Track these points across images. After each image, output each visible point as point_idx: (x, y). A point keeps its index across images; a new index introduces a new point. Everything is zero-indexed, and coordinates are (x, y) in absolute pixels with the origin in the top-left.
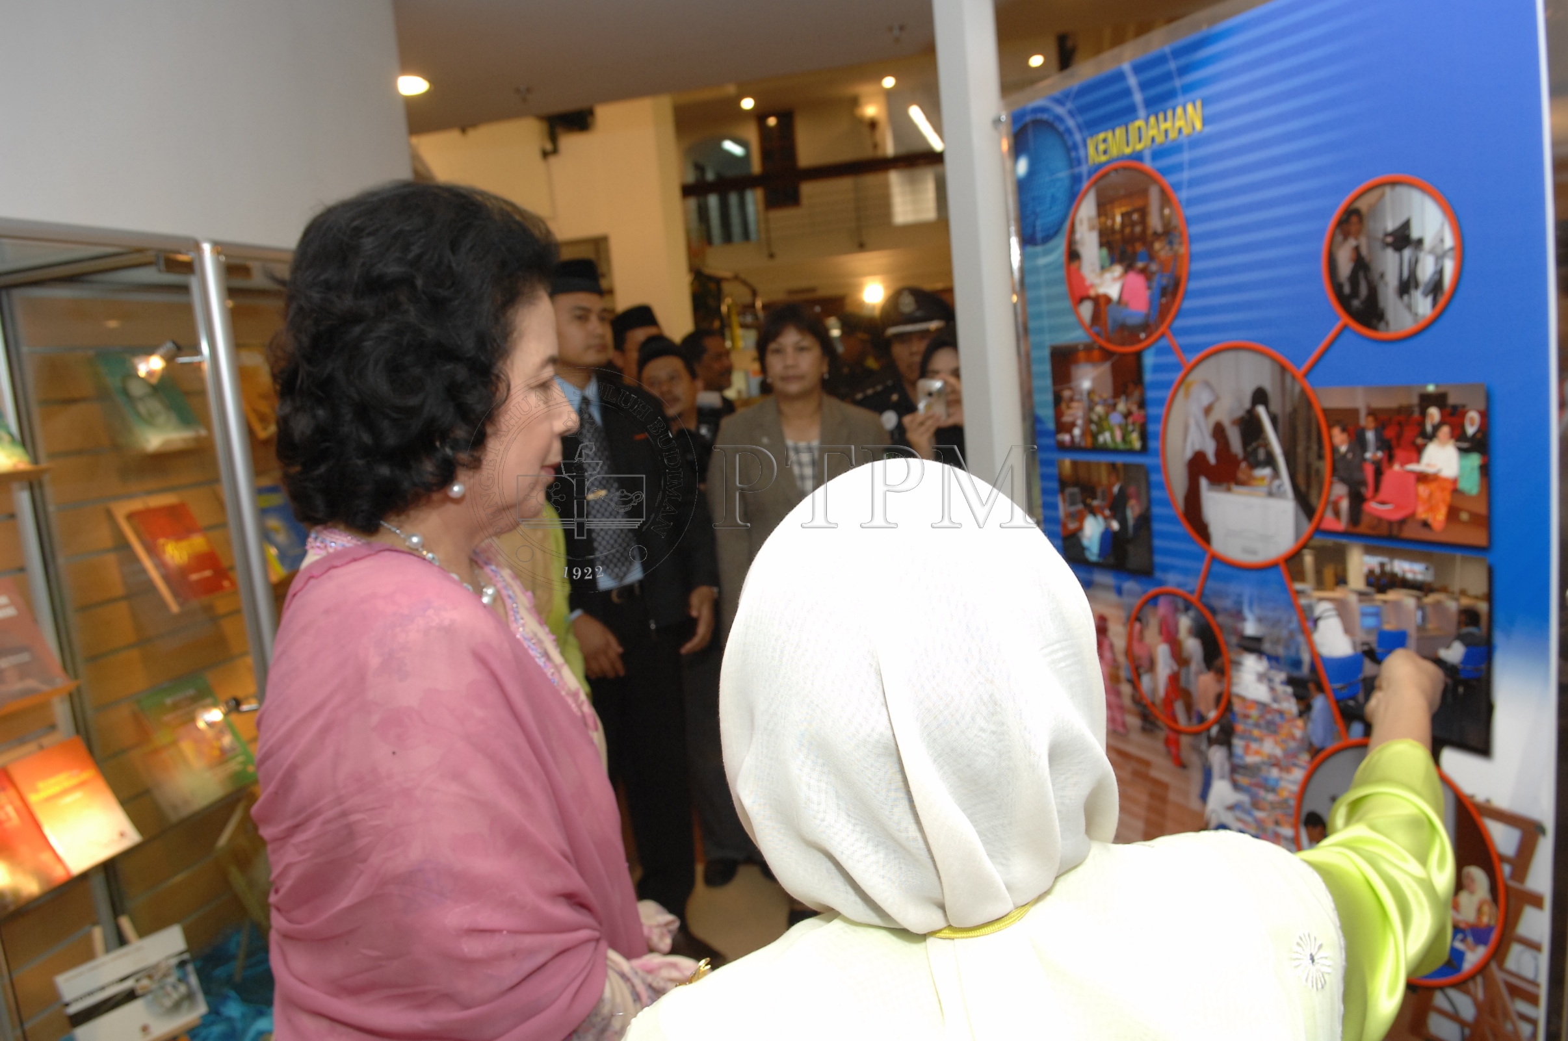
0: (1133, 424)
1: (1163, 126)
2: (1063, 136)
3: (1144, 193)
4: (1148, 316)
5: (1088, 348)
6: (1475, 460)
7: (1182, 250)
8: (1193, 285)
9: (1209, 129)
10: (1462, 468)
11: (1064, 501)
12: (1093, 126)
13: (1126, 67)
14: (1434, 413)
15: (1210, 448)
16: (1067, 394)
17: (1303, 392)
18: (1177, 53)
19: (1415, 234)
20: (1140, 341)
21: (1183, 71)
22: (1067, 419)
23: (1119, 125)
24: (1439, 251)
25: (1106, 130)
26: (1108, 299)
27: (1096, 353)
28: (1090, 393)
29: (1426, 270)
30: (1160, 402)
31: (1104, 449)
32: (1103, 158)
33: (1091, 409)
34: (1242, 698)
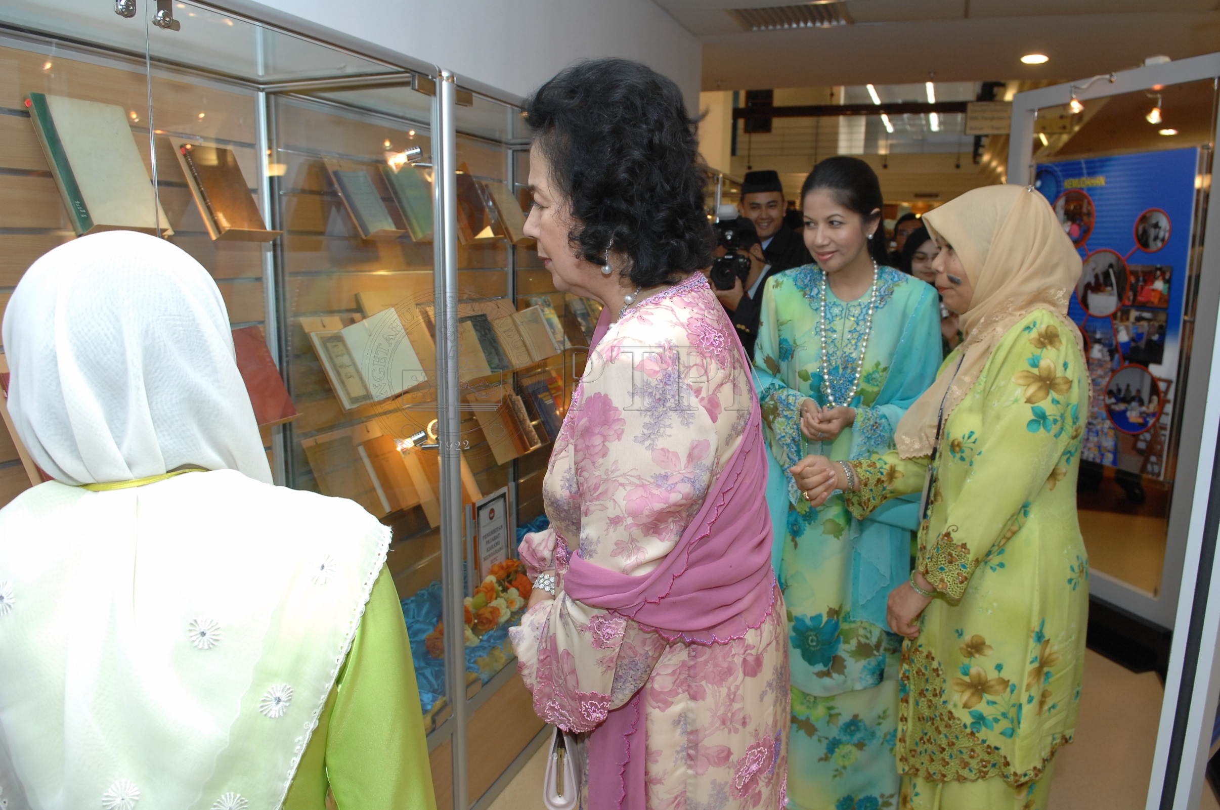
1: (1092, 181)
2: (1056, 177)
3: (1082, 200)
6: (1167, 286)
7: (1092, 220)
9: (1106, 185)
10: (1164, 287)
13: (1082, 161)
14: (1158, 273)
15: (1093, 281)
18: (1100, 161)
21: (1101, 166)
23: (1077, 178)
25: (1072, 178)
29: (1161, 235)
32: (1070, 187)
34: (1092, 358)
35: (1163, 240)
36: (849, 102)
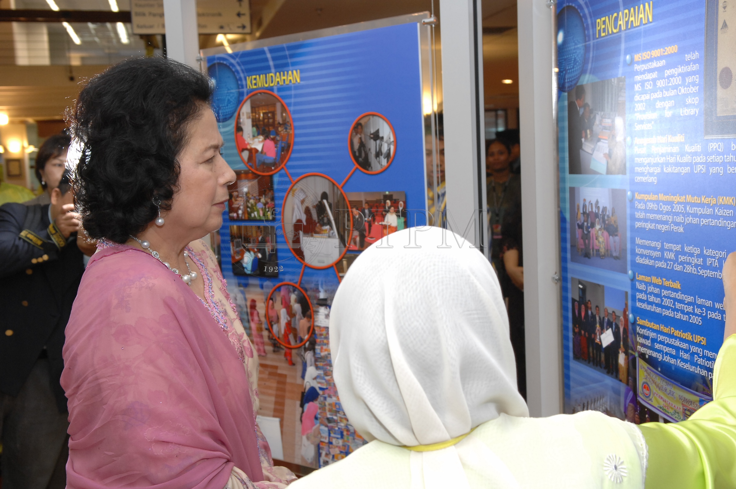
0: (269, 208)
1: (283, 78)
2: (234, 73)
3: (274, 105)
4: (275, 159)
5: (246, 173)
6: (402, 219)
7: (291, 132)
8: (296, 147)
9: (302, 83)
10: (398, 222)
11: (233, 246)
12: (250, 72)
13: (266, 49)
14: (388, 202)
15: (304, 218)
16: (235, 194)
17: (341, 193)
18: (290, 48)
19: (381, 135)
20: (272, 170)
21: (292, 56)
22: (235, 206)
23: (263, 74)
24: (389, 142)
25: (256, 75)
26: (257, 151)
27: (250, 175)
28: (247, 194)
29: (385, 149)
30: (281, 198)
31: (255, 220)
32: (255, 87)
33: (248, 201)
34: (319, 327)
35: (388, 156)
36: (22, 7)
